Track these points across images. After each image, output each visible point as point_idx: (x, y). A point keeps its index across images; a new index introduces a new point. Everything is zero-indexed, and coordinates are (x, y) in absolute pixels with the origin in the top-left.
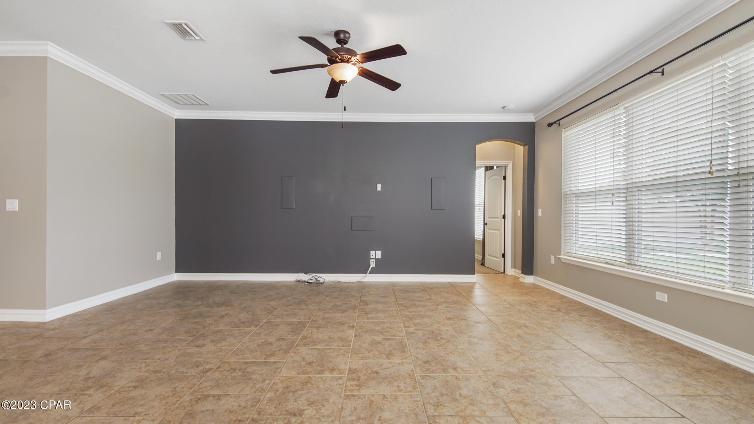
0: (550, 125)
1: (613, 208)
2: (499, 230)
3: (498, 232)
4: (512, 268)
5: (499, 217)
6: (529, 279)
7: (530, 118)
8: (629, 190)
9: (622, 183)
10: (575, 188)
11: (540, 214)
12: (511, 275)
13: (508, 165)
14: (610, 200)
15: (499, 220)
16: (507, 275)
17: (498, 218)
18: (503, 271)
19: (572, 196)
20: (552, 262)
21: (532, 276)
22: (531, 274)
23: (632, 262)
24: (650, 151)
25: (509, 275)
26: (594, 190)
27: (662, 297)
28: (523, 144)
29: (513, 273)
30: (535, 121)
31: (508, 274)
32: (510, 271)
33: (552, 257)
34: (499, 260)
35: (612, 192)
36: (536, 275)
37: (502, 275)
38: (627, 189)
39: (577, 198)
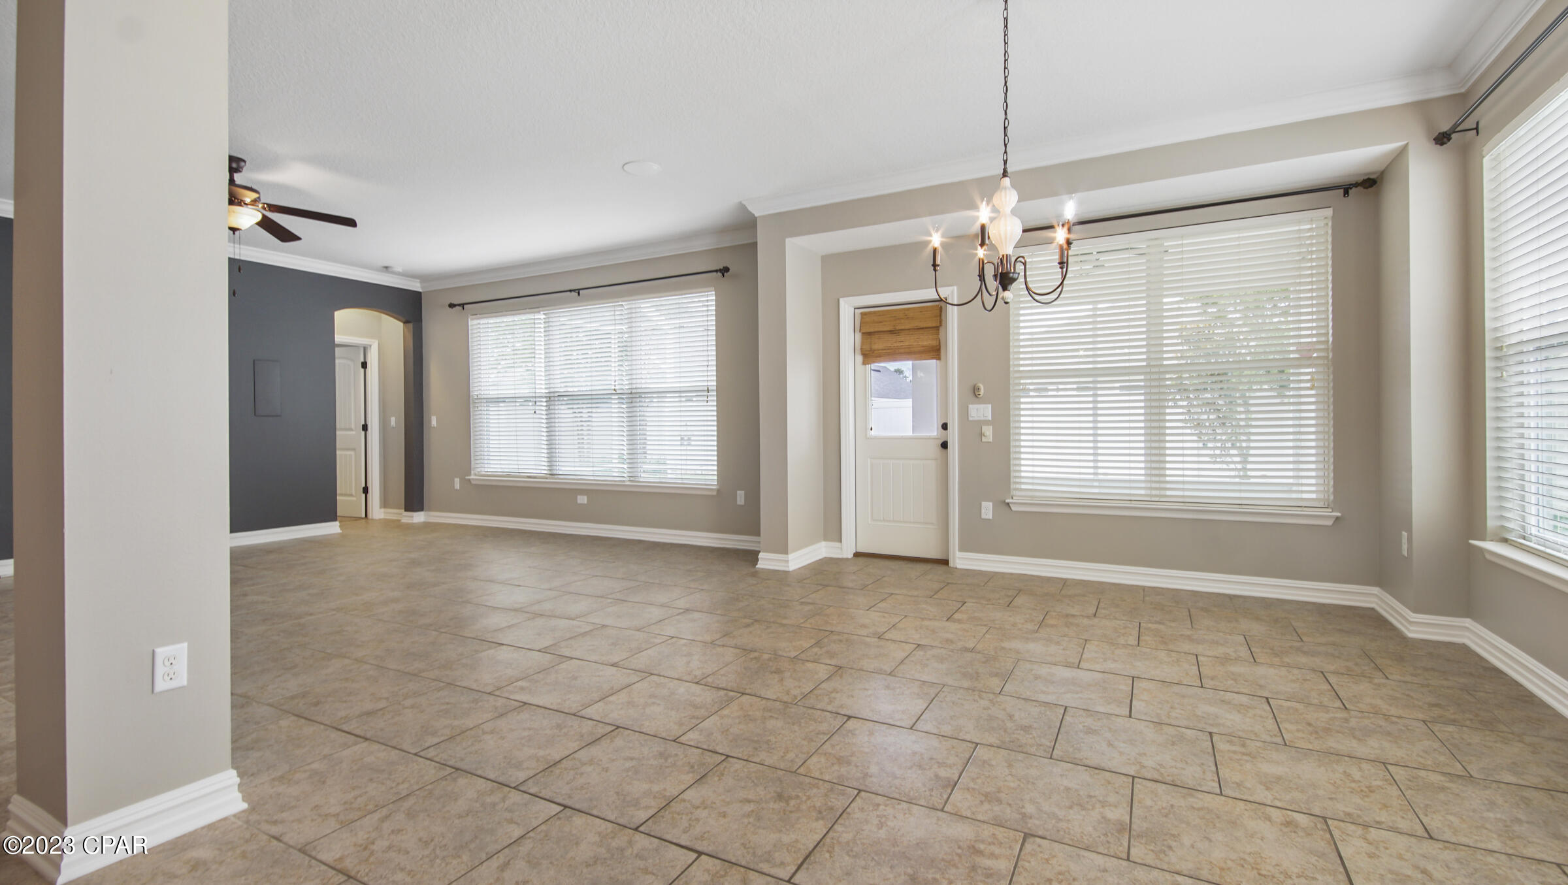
0: (452, 306)
1: (535, 416)
2: (354, 449)
3: (352, 453)
4: (381, 507)
5: (353, 427)
6: (419, 517)
7: (415, 286)
8: (552, 399)
9: (544, 391)
10: (485, 392)
11: (434, 422)
12: (380, 519)
13: (370, 346)
14: (532, 408)
15: (354, 433)
16: (372, 519)
17: (351, 430)
18: (364, 516)
19: (483, 401)
20: (457, 486)
21: (422, 513)
22: (421, 509)
23: (554, 472)
24: (563, 345)
25: (376, 520)
26: (513, 396)
27: (582, 499)
28: (404, 320)
29: (382, 516)
30: (421, 290)
31: (374, 518)
32: (377, 512)
33: (457, 481)
34: (354, 499)
35: (532, 399)
36: (430, 510)
37: (364, 521)
38: (550, 397)
39: (488, 404)
